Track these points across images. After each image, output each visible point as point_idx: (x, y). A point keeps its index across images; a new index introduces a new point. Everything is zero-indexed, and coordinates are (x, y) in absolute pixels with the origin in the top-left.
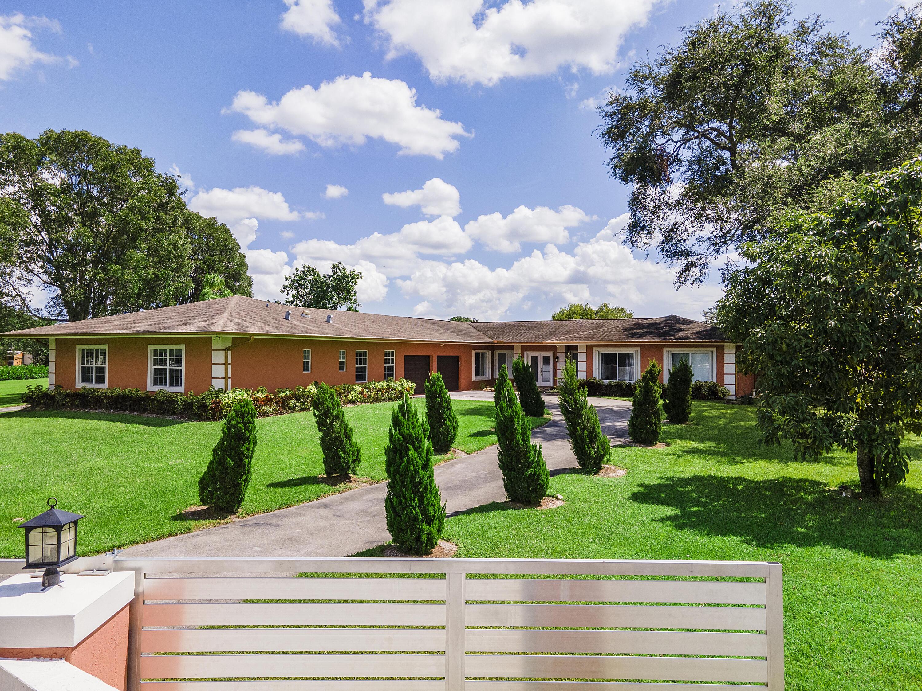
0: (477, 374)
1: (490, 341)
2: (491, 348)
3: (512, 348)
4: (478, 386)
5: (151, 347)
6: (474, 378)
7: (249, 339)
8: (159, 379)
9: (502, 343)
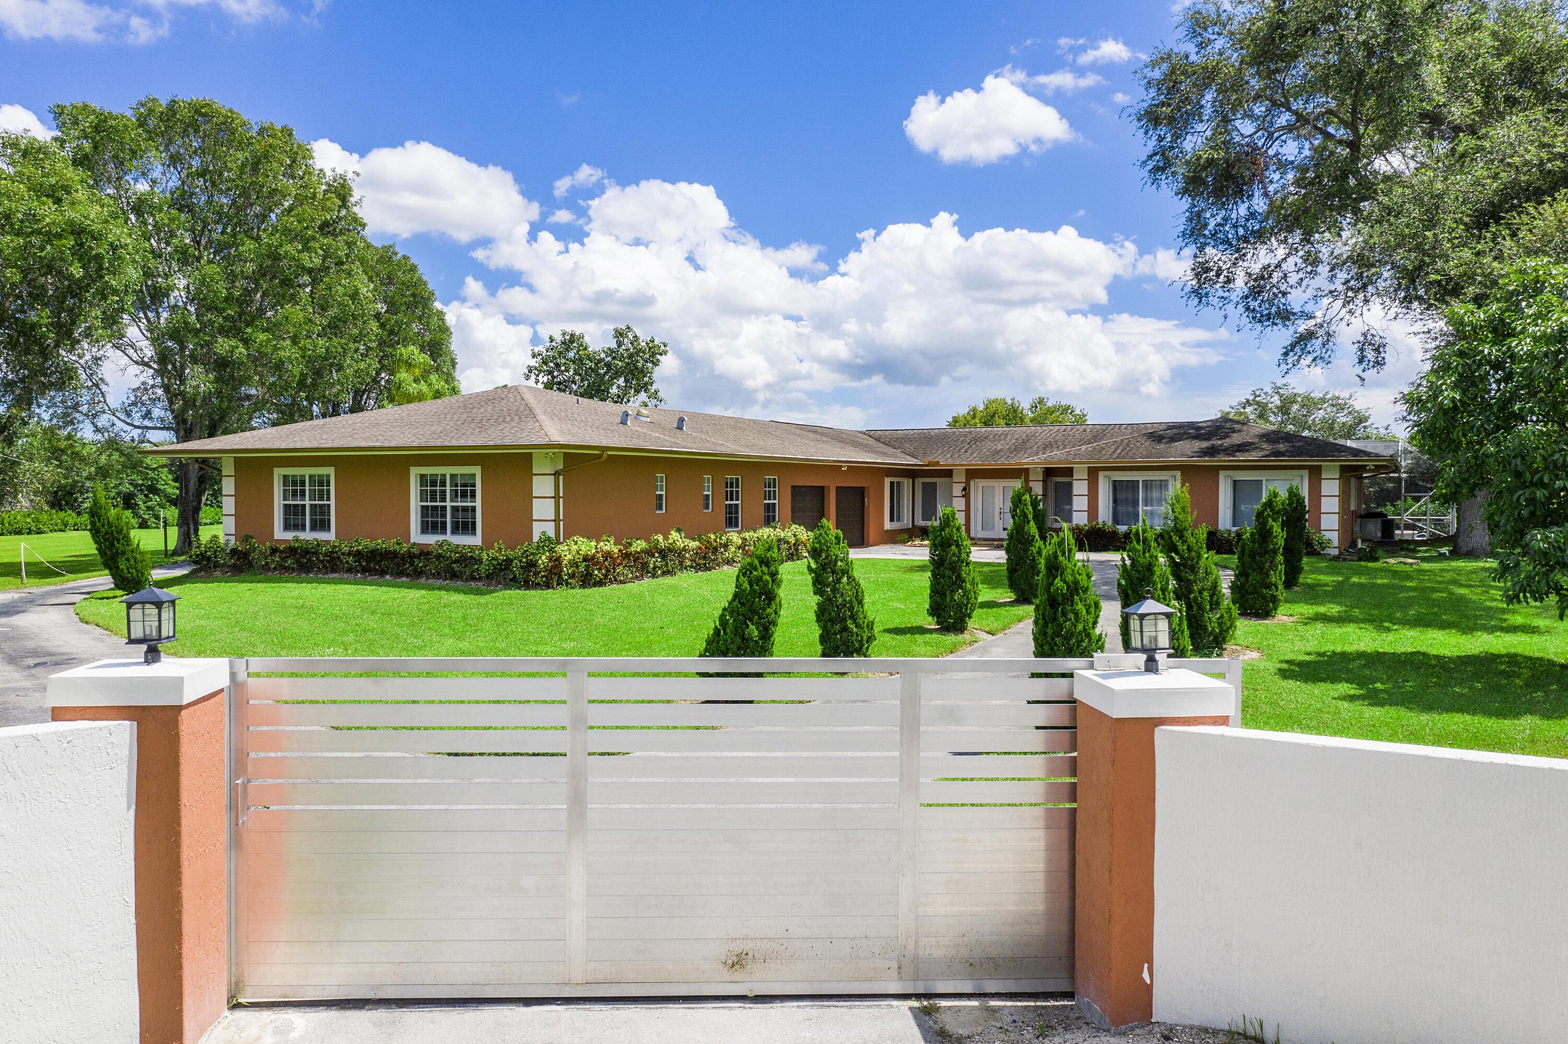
0: (892, 520)
1: (913, 461)
2: (911, 473)
3: (948, 473)
4: (893, 538)
5: (415, 472)
6: (888, 525)
7: (600, 456)
8: (432, 524)
9: (937, 463)
